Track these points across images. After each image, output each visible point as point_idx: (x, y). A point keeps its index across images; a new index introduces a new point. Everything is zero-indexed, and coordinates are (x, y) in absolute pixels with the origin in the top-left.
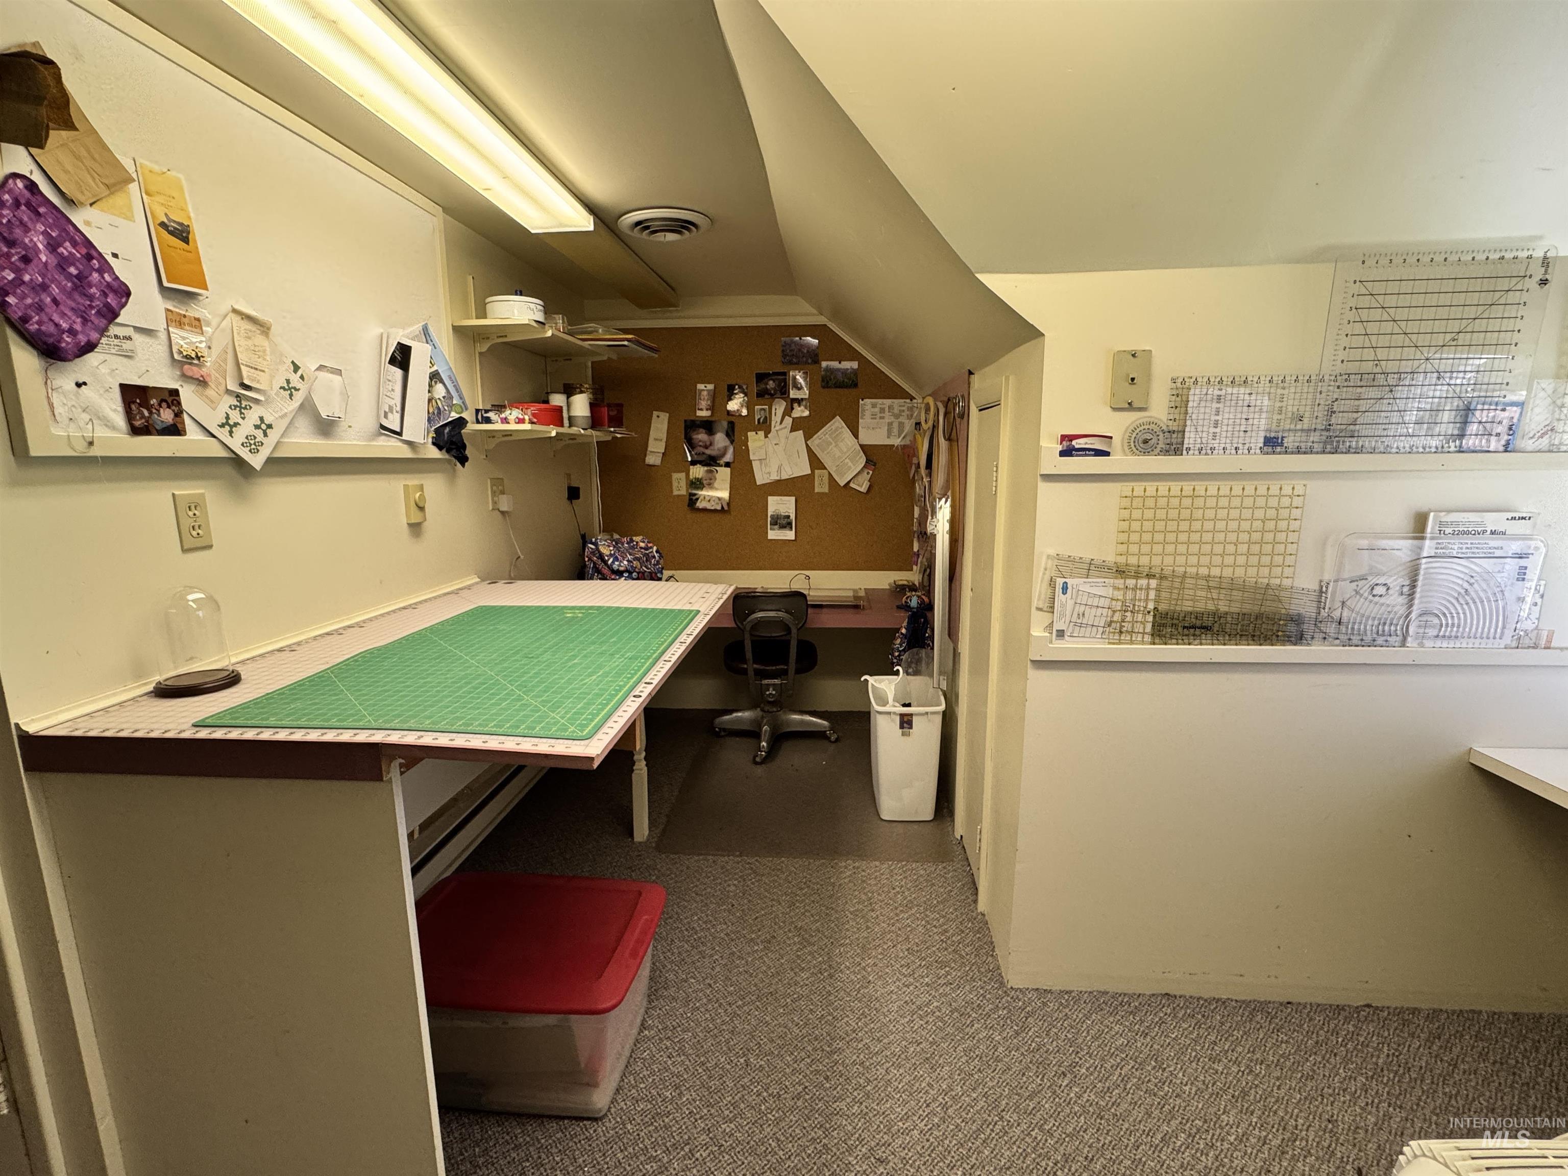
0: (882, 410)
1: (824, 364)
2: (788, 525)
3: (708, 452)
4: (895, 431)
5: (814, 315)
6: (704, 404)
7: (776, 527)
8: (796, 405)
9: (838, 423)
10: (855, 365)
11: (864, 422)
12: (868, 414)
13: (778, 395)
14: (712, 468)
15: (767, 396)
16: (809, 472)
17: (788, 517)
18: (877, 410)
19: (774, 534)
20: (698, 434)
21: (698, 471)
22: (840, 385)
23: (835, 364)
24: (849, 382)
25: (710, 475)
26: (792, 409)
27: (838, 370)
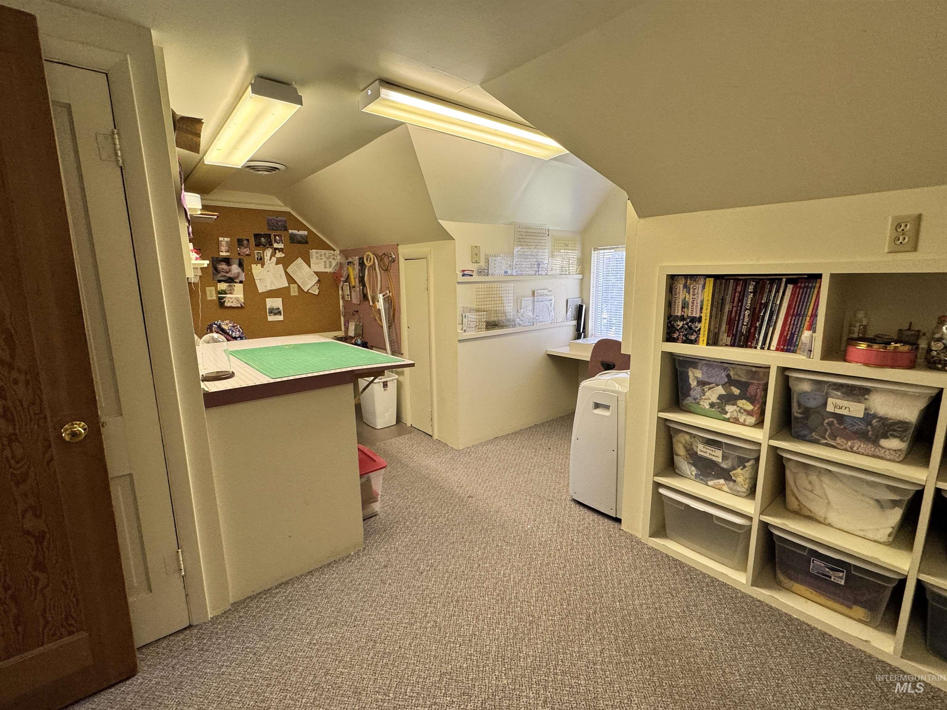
0: (321, 255)
1: (290, 231)
2: (279, 313)
3: (228, 275)
4: (328, 265)
5: (281, 206)
6: (223, 248)
7: (272, 314)
8: (277, 251)
9: (300, 260)
10: (306, 233)
11: (312, 261)
12: (314, 257)
13: (268, 246)
14: (232, 284)
15: (261, 246)
16: (287, 285)
17: (279, 309)
18: (318, 255)
19: (271, 318)
20: (222, 265)
21: (223, 286)
22: (299, 242)
23: (295, 232)
24: (304, 241)
25: (230, 288)
26: (276, 253)
27: (298, 235)
